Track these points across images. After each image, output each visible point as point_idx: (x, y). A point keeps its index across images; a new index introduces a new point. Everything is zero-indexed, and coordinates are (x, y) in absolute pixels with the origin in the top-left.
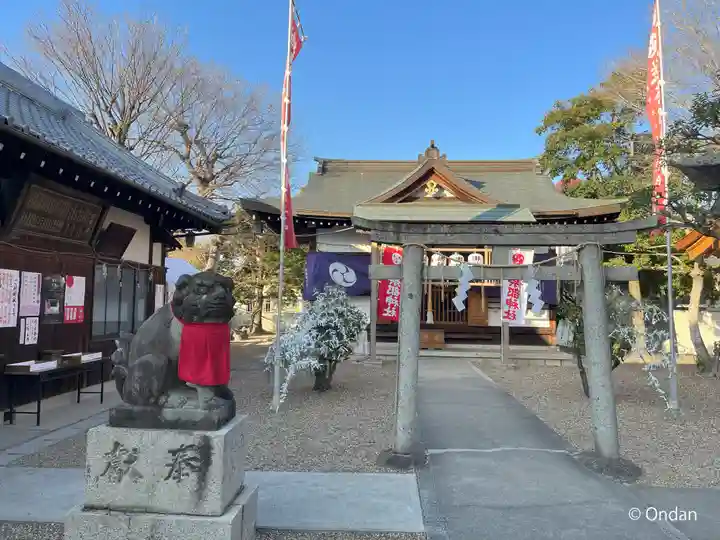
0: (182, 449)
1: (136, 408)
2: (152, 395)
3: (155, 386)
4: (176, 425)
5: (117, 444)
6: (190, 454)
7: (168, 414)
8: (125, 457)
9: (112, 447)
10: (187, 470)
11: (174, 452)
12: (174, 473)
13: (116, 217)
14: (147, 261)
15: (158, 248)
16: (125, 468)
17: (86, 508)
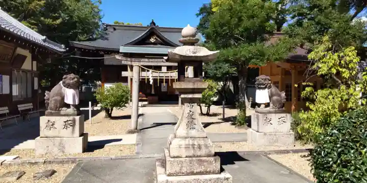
0: (67, 121)
1: (53, 111)
2: (57, 108)
3: (58, 105)
4: (65, 115)
5: (49, 121)
6: (69, 122)
7: (62, 112)
8: (52, 124)
9: (47, 121)
10: (69, 126)
11: (65, 122)
12: (66, 127)
13: (21, 51)
14: (30, 69)
15: (35, 63)
16: (51, 126)
17: (41, 137)
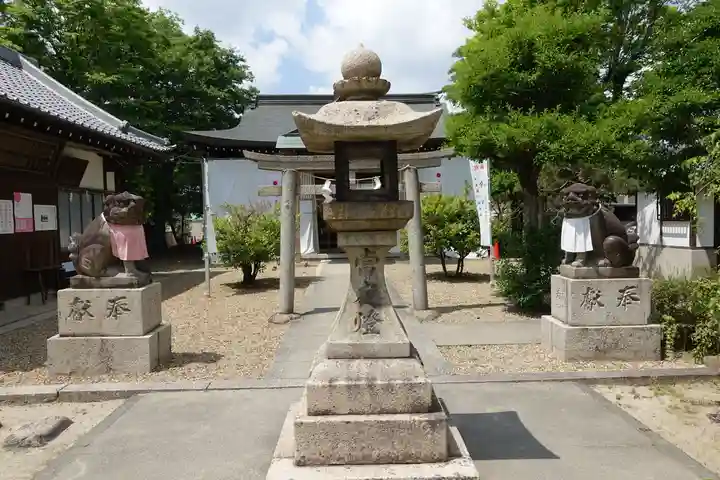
0: (117, 299)
6: (121, 301)
8: (83, 306)
9: (73, 300)
10: (121, 311)
11: (112, 301)
12: (113, 312)
14: (102, 187)
15: (111, 176)
16: (83, 312)
17: (61, 336)
